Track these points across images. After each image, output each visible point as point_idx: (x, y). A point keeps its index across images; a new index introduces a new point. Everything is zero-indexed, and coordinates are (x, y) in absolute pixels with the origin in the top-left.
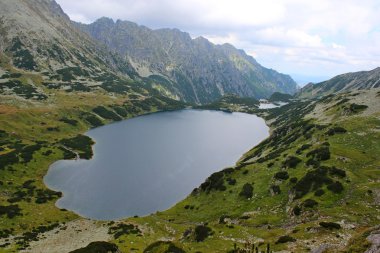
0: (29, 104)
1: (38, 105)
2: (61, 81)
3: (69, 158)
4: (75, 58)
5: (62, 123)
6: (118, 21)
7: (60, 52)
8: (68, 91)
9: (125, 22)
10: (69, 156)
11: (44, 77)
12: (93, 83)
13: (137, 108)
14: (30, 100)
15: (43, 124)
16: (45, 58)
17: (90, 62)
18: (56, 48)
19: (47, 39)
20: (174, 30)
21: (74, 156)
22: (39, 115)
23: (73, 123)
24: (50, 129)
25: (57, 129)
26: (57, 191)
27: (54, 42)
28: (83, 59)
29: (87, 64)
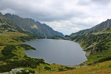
2: (4, 29)
4: (6, 22)
5: (13, 40)
6: (13, 15)
8: (7, 31)
9: (15, 15)
12: (14, 30)
13: (32, 38)
15: (7, 40)
20: (30, 19)
21: (29, 49)
22: (4, 37)
23: (17, 40)
24: (11, 41)
25: (13, 41)
28: (8, 23)
29: (10, 24)
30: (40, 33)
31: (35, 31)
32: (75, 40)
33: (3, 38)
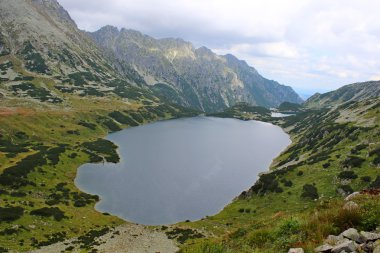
0: (44, 107)
1: (53, 108)
2: (73, 86)
3: (96, 162)
4: (85, 64)
5: (80, 127)
6: (123, 29)
7: (70, 57)
8: (81, 95)
9: (130, 31)
10: (95, 159)
11: (57, 81)
12: (105, 89)
13: (152, 114)
14: (45, 103)
15: (62, 126)
16: (56, 63)
17: (100, 67)
18: (66, 53)
19: (58, 44)
20: (178, 39)
21: (100, 159)
22: (57, 118)
23: (92, 127)
24: (70, 132)
25: (77, 133)
26: (93, 194)
27: (64, 47)
28: (93, 65)
29: (97, 69)
30: (206, 88)
31: (189, 82)
33: (53, 121)
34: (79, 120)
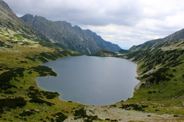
1: (8, 50)
2: (17, 40)
4: (21, 30)
5: (27, 60)
6: (36, 16)
7: (12, 26)
8: (22, 45)
9: (39, 17)
11: (7, 38)
12: (34, 42)
13: (61, 55)
14: (3, 48)
15: (17, 59)
16: (5, 28)
17: (29, 32)
18: (11, 24)
19: (5, 19)
20: (64, 22)
22: (13, 55)
23: (33, 60)
24: (22, 62)
25: (26, 62)
27: (8, 21)
28: (25, 31)
29: (28, 33)
30: (79, 45)
31: (71, 42)
32: (133, 59)
33: (11, 56)
34: (25, 56)
